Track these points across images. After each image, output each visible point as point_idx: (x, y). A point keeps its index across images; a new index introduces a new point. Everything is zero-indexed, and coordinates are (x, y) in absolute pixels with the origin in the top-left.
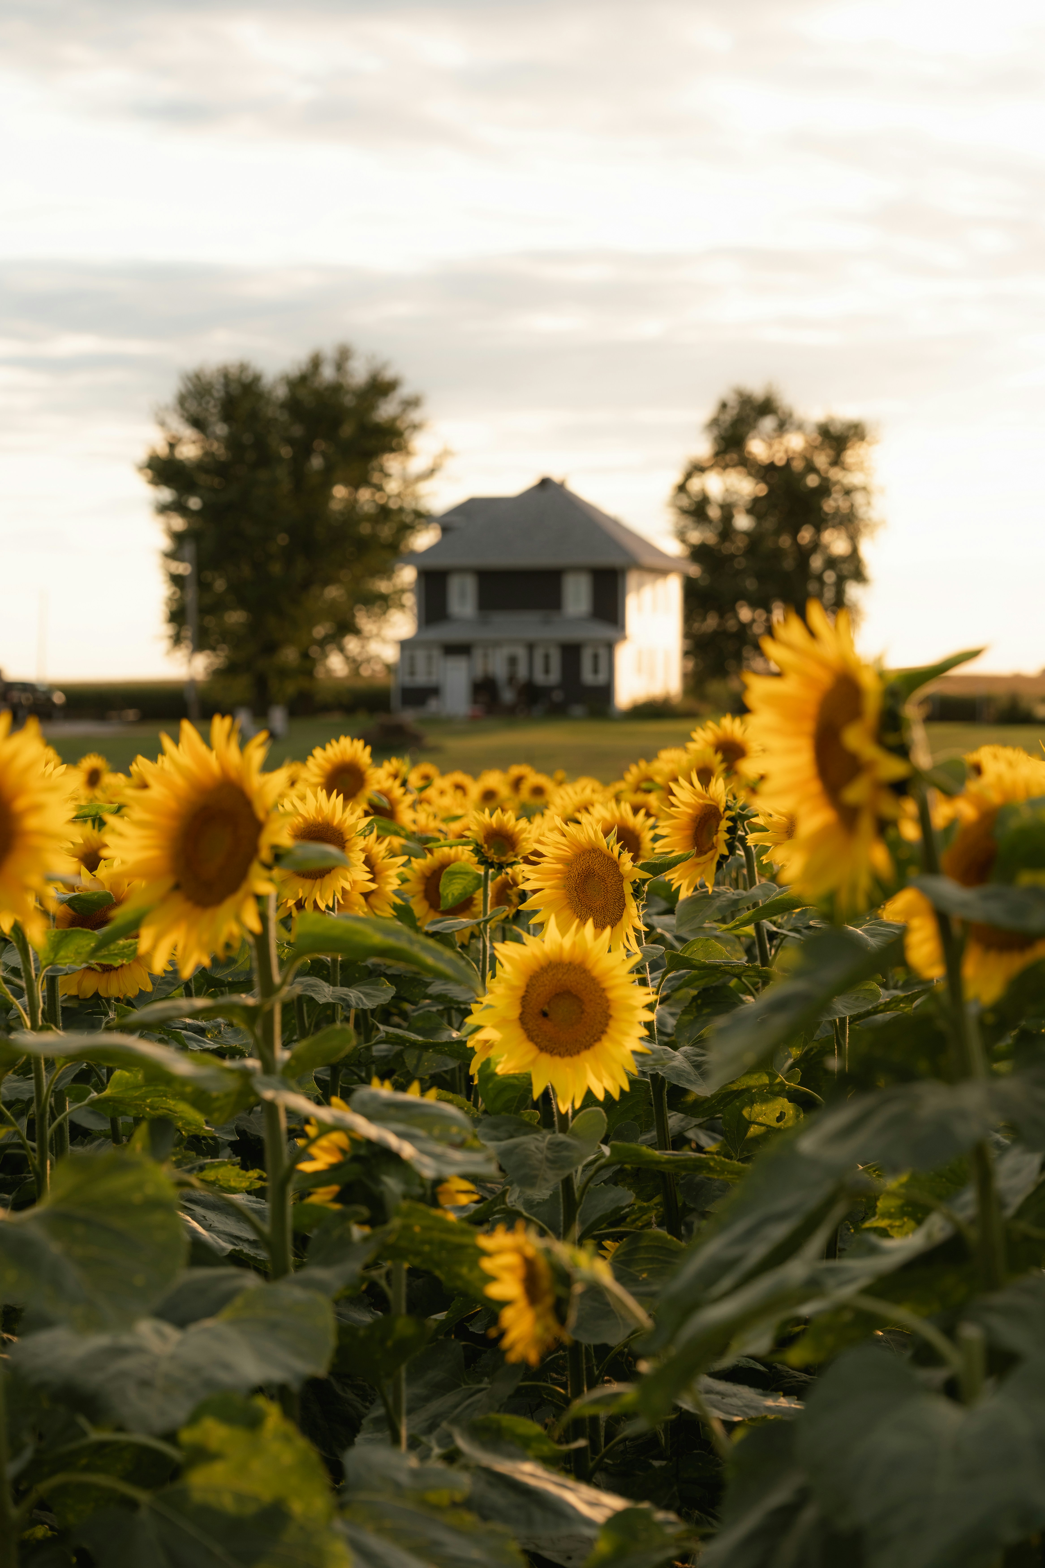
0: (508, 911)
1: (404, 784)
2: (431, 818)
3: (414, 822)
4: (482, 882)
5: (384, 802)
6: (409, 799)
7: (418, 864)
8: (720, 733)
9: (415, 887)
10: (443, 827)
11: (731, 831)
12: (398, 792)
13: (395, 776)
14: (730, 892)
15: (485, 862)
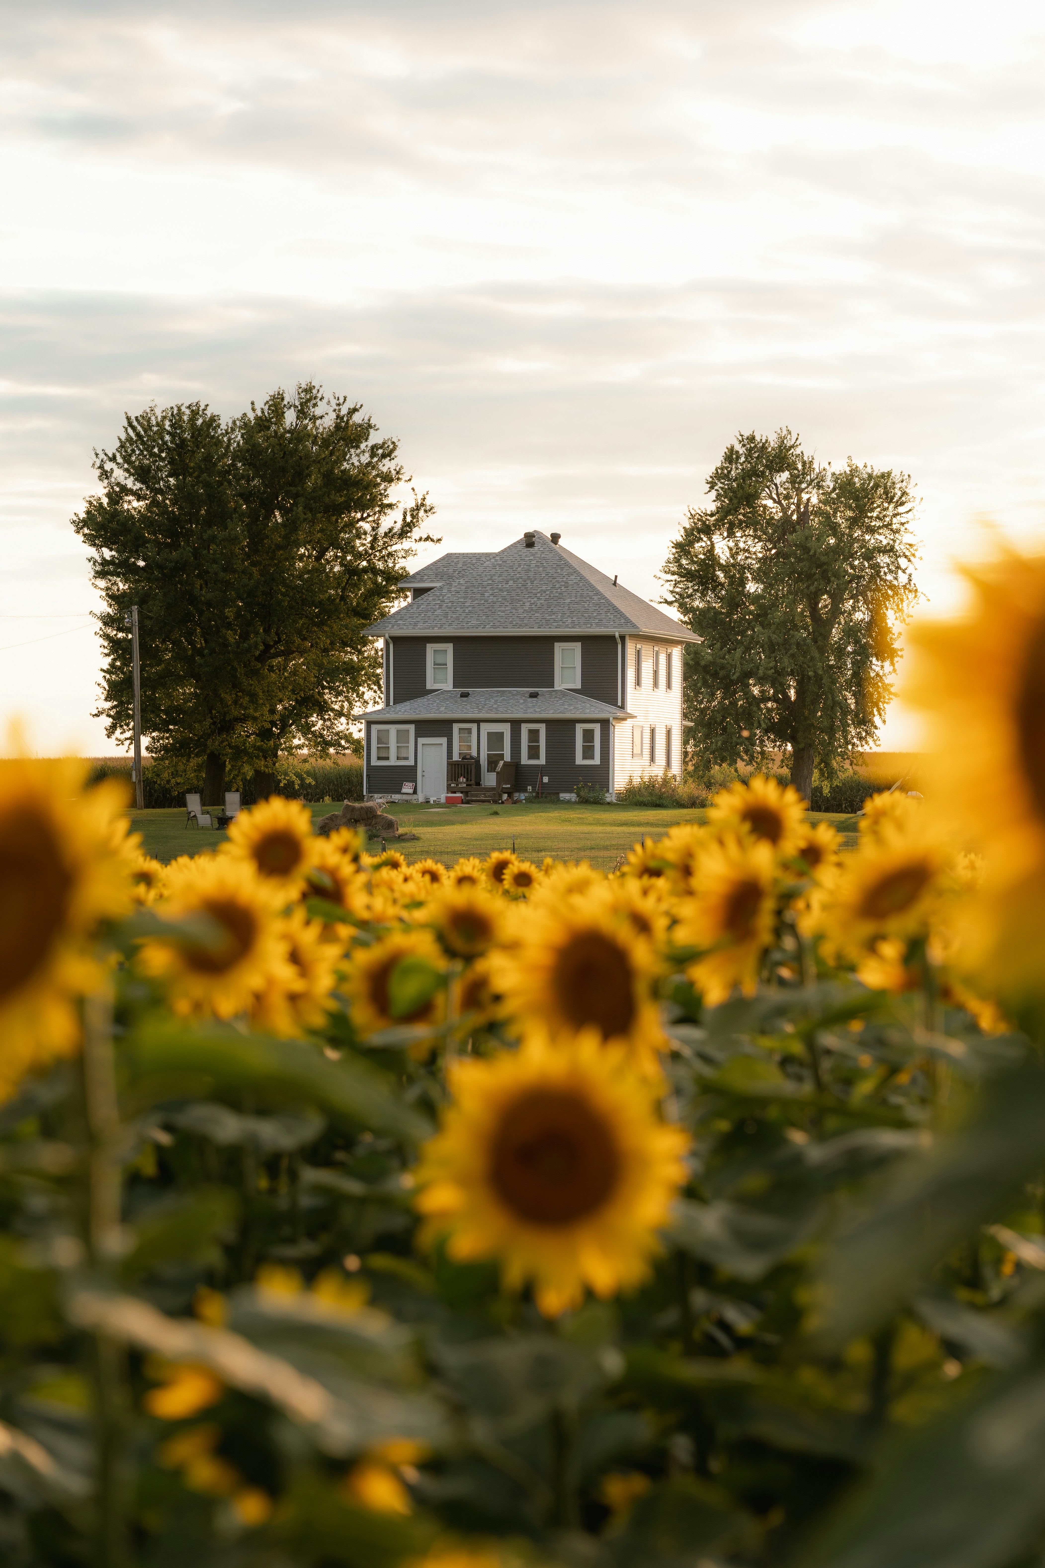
0: (476, 1019)
1: (356, 859)
2: (389, 903)
3: (369, 907)
4: (443, 981)
5: (327, 881)
6: (362, 878)
7: (364, 958)
8: (750, 797)
9: (357, 987)
10: (405, 914)
11: (779, 913)
12: (347, 869)
13: (345, 850)
14: (775, 995)
15: (450, 952)
